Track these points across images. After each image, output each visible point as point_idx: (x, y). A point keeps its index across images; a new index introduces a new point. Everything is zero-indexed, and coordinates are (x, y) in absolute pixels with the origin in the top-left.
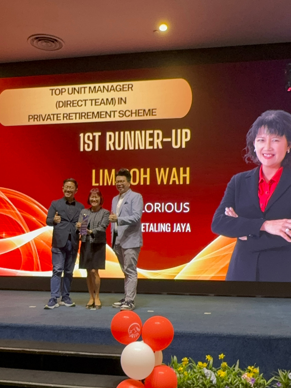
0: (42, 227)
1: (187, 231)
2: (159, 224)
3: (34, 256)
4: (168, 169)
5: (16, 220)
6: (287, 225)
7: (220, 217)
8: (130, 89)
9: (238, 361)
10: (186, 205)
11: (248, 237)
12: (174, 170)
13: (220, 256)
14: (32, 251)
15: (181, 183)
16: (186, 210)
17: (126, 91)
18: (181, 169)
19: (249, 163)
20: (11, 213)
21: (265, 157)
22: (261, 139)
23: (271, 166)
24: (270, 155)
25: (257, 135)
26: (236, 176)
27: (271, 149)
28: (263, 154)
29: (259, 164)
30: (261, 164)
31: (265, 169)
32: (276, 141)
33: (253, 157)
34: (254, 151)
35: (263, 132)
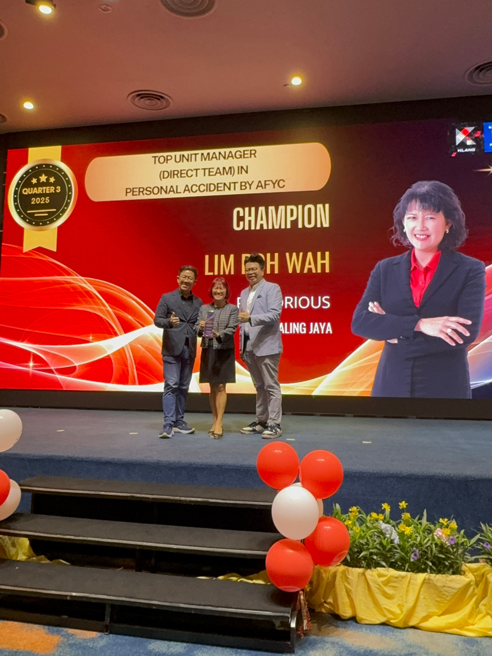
0: (140, 328)
1: (327, 332)
2: (291, 324)
3: (129, 366)
4: (301, 254)
5: (107, 319)
6: (449, 324)
7: (362, 315)
8: (253, 156)
9: (425, 510)
10: (326, 299)
11: (399, 339)
12: (310, 255)
13: (371, 364)
14: (127, 359)
15: (319, 271)
16: (326, 305)
17: (248, 157)
18: (319, 254)
19: (397, 246)
20: (101, 311)
21: (418, 239)
22: (412, 216)
23: (426, 250)
24: (424, 236)
25: (407, 212)
26: (381, 263)
27: (424, 229)
28: (415, 235)
29: (410, 248)
30: (413, 247)
31: (418, 254)
32: (431, 218)
33: (402, 238)
34: (404, 231)
35: (414, 208)
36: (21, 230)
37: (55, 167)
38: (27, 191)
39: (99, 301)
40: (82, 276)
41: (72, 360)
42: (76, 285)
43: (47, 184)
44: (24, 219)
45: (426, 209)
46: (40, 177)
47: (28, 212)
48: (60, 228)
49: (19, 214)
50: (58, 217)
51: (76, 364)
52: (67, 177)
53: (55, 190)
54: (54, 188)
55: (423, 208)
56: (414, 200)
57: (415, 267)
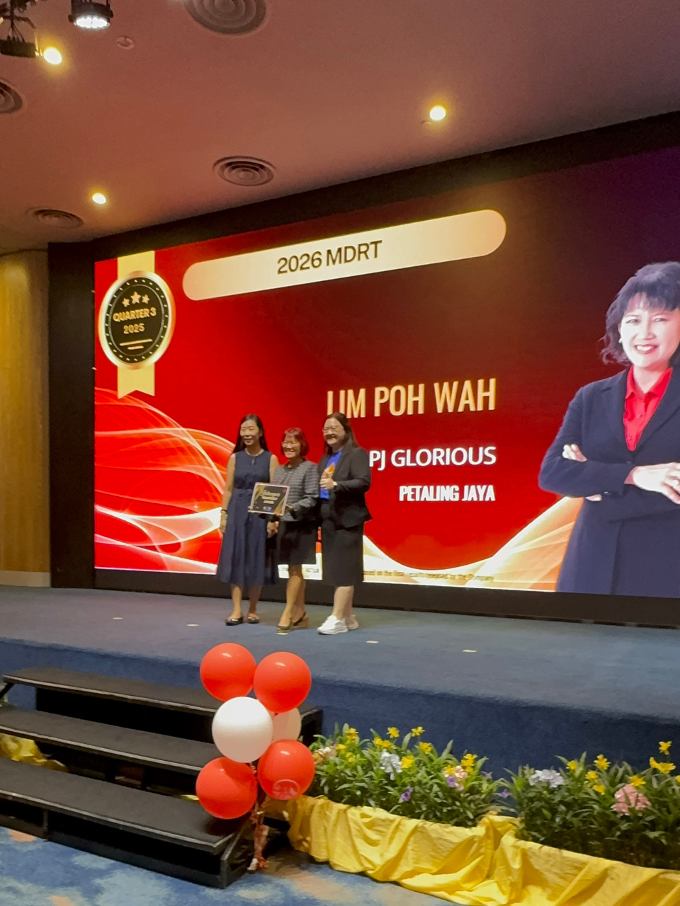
4: (455, 384)
10: (490, 452)
11: (603, 496)
12: (467, 384)
15: (480, 408)
16: (490, 459)
18: (480, 383)
19: (609, 363)
20: (206, 471)
21: (640, 352)
22: (634, 318)
23: (651, 368)
24: (648, 348)
25: (625, 313)
26: (584, 390)
27: (650, 337)
28: (636, 347)
29: (627, 365)
30: (631, 364)
31: (638, 374)
32: (662, 320)
33: (617, 353)
34: (620, 341)
35: (637, 306)
36: (115, 368)
37: (148, 281)
38: (119, 317)
39: (203, 459)
40: (184, 427)
41: (176, 535)
42: (177, 439)
43: (141, 305)
44: (117, 354)
45: (654, 306)
46: (132, 297)
47: (122, 344)
48: (158, 364)
49: (112, 347)
50: (154, 349)
51: (181, 540)
52: (163, 294)
53: (149, 314)
54: (147, 310)
55: (651, 304)
56: (637, 295)
57: (633, 394)
